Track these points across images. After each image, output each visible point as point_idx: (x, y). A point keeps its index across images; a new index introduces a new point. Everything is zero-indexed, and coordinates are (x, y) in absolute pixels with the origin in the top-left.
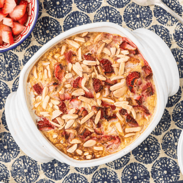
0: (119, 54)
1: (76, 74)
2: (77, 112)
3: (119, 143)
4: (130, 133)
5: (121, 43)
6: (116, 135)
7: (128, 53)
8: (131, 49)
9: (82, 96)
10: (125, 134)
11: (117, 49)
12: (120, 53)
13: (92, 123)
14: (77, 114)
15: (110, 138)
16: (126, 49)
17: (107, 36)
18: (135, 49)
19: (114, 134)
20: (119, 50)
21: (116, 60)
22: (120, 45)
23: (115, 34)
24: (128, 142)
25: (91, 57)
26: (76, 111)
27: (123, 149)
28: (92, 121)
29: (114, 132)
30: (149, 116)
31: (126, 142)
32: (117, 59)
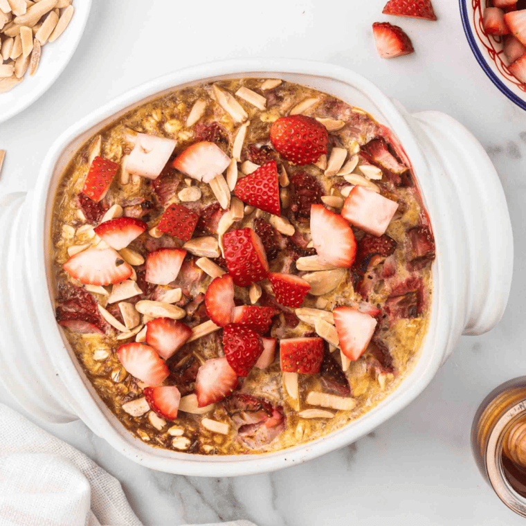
0: (352, 173)
1: (212, 196)
2: (182, 302)
3: (278, 428)
4: (319, 407)
5: (368, 141)
6: (276, 401)
7: (379, 177)
8: (390, 169)
9: (212, 259)
10: (305, 406)
11: (351, 154)
12: (356, 171)
13: (217, 348)
14: (184, 307)
15: (255, 406)
16: (377, 165)
17: (334, 109)
18: (401, 172)
19: (272, 398)
20: (356, 159)
21: (339, 185)
22: (362, 147)
23: (358, 109)
24: (306, 432)
25: (267, 158)
26: (181, 299)
27: (285, 448)
28: (218, 341)
29: (273, 390)
30: (390, 376)
31: (301, 431)
32: (343, 184)
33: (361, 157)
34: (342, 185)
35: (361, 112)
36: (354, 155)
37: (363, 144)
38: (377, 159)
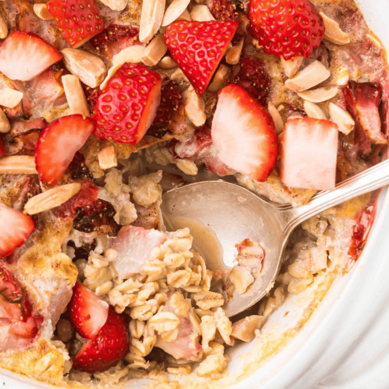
0: (317, 104)
1: (136, 16)
2: (13, 113)
3: (22, 341)
5: (362, 81)
6: (41, 307)
7: (347, 131)
8: (366, 131)
9: (84, 86)
11: (332, 82)
12: (323, 105)
13: (17, 196)
14: (11, 120)
15: (13, 295)
16: (354, 116)
17: (347, 19)
18: (378, 142)
19: (39, 300)
20: (334, 92)
21: (291, 108)
22: (350, 83)
23: (376, 37)
24: (51, 369)
25: (231, 17)
26: (15, 108)
27: (13, 371)
28: (25, 190)
29: (47, 292)
31: (46, 364)
32: (298, 110)
33: (341, 94)
34: (295, 111)
35: (377, 43)
36: (335, 85)
37: (355, 79)
38: (358, 108)
